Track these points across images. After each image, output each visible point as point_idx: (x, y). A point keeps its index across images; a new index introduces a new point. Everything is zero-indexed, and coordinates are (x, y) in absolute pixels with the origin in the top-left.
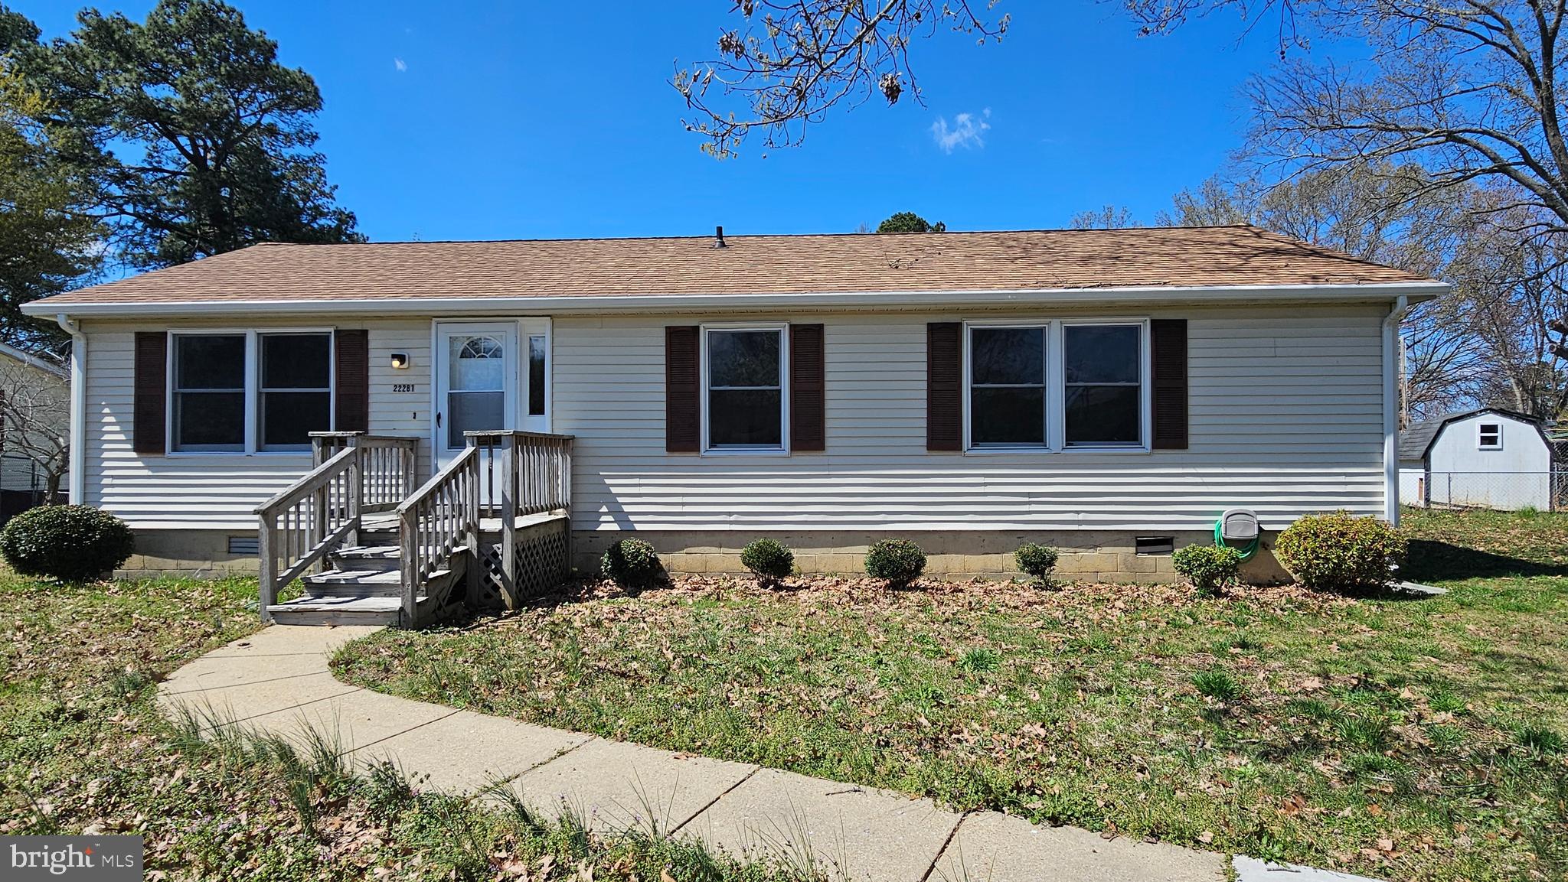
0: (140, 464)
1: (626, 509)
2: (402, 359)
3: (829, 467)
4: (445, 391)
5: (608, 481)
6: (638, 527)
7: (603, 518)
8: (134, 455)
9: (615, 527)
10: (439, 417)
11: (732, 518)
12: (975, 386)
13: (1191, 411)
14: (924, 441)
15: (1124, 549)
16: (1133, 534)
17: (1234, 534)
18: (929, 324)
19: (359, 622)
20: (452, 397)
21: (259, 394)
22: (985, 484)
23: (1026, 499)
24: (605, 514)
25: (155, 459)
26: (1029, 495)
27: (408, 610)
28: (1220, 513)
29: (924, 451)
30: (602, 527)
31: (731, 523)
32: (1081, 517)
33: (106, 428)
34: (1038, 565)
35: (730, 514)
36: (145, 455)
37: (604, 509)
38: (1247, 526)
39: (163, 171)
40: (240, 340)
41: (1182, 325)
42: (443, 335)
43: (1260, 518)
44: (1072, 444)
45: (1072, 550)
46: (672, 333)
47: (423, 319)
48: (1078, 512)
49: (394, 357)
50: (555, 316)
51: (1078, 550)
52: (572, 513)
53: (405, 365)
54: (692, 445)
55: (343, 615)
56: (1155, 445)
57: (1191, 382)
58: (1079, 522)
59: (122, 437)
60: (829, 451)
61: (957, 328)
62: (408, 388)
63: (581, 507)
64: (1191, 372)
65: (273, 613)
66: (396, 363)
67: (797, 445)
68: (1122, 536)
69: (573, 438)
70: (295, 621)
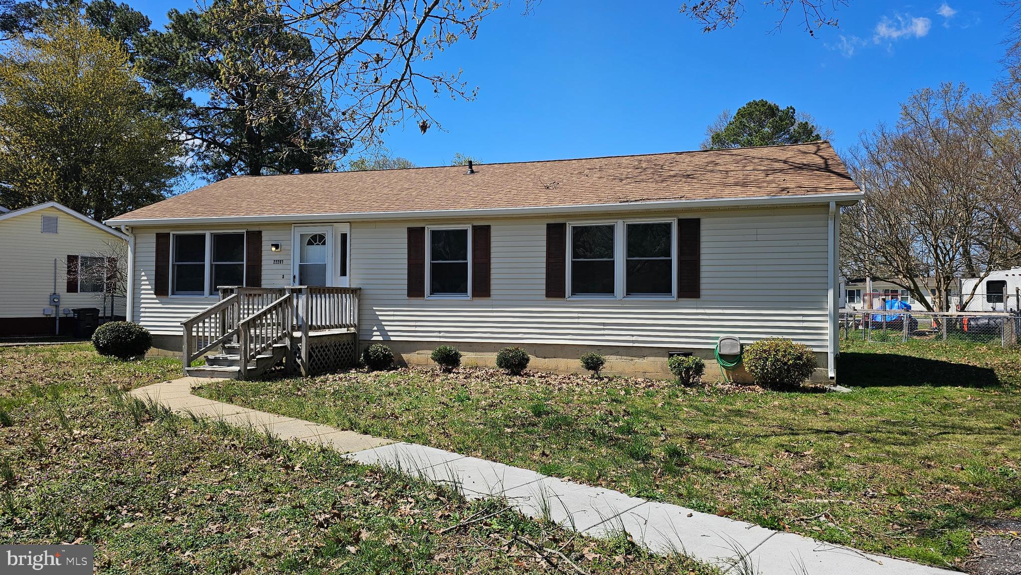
0: (157, 301)
1: (387, 328)
2: (277, 246)
3: (492, 306)
4: (297, 263)
5: (377, 313)
6: (392, 339)
7: (375, 333)
8: (155, 296)
9: (381, 338)
10: (294, 277)
11: (441, 334)
12: (574, 260)
13: (702, 275)
14: (544, 292)
15: (661, 359)
16: (667, 350)
17: (725, 351)
18: (548, 225)
19: (222, 376)
20: (301, 267)
21: (211, 265)
22: (579, 318)
23: (602, 327)
24: (375, 331)
25: (164, 299)
26: (604, 324)
27: (242, 371)
28: (717, 338)
29: (544, 297)
30: (374, 338)
31: (440, 337)
32: (634, 338)
33: (143, 283)
34: (593, 365)
35: (440, 332)
36: (159, 297)
37: (375, 328)
38: (733, 346)
39: (220, 109)
40: (203, 236)
41: (697, 222)
42: (297, 232)
43: (742, 342)
44: (630, 295)
45: (630, 358)
46: (410, 231)
47: (287, 225)
48: (633, 336)
49: (273, 245)
50: (351, 222)
51: (634, 358)
52: (359, 330)
53: (279, 250)
54: (422, 294)
55: (216, 373)
56: (681, 295)
57: (702, 257)
58: (633, 342)
59: (149, 287)
60: (493, 297)
61: (563, 226)
62: (280, 261)
63: (363, 327)
64: (702, 251)
65: (188, 371)
66: (274, 249)
67: (475, 294)
68: (660, 351)
69: (360, 289)
70: (196, 375)
